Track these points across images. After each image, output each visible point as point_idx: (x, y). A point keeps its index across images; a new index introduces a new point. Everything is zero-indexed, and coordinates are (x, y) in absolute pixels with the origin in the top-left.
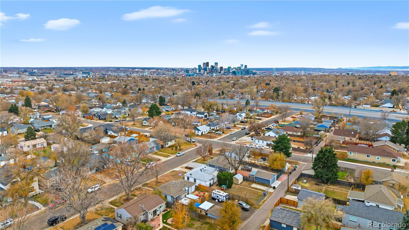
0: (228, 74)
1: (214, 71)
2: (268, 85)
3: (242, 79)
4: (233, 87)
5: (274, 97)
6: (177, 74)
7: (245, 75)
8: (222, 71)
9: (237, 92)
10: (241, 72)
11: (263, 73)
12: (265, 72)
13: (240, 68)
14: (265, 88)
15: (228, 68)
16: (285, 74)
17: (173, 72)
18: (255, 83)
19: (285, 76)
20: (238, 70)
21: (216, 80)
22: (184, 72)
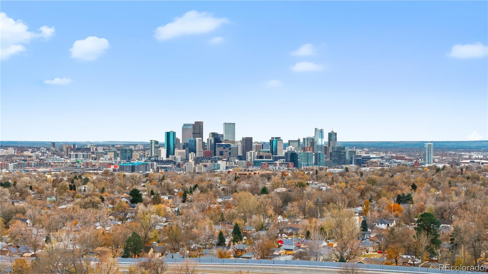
0: (270, 163)
1: (221, 154)
2: (404, 202)
3: (318, 179)
4: (279, 211)
5: (422, 249)
6: (87, 164)
7: (330, 167)
8: (248, 153)
9: (291, 228)
10: (316, 155)
11: (392, 157)
12: (399, 154)
13: (312, 142)
14: (392, 215)
15: (271, 142)
16: (465, 162)
17: (77, 156)
18: (363, 193)
19: (467, 168)
20: (304, 149)
21: (224, 182)
22: (116, 155)
